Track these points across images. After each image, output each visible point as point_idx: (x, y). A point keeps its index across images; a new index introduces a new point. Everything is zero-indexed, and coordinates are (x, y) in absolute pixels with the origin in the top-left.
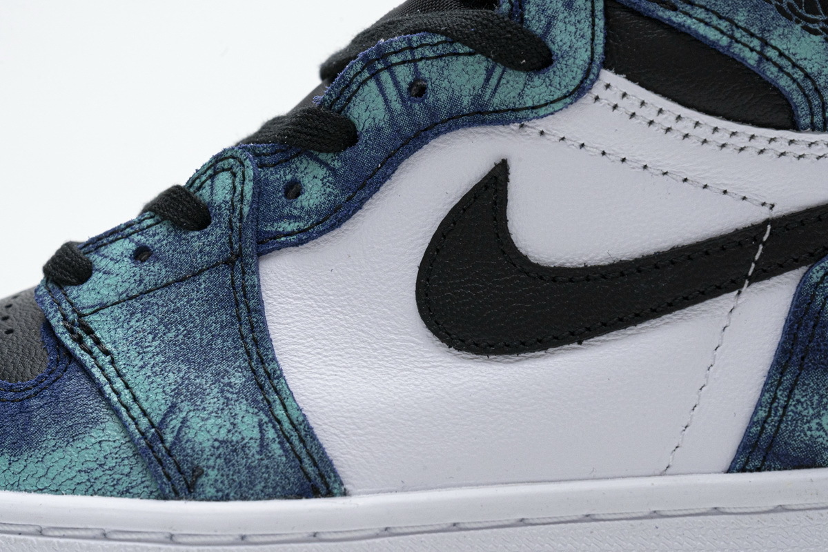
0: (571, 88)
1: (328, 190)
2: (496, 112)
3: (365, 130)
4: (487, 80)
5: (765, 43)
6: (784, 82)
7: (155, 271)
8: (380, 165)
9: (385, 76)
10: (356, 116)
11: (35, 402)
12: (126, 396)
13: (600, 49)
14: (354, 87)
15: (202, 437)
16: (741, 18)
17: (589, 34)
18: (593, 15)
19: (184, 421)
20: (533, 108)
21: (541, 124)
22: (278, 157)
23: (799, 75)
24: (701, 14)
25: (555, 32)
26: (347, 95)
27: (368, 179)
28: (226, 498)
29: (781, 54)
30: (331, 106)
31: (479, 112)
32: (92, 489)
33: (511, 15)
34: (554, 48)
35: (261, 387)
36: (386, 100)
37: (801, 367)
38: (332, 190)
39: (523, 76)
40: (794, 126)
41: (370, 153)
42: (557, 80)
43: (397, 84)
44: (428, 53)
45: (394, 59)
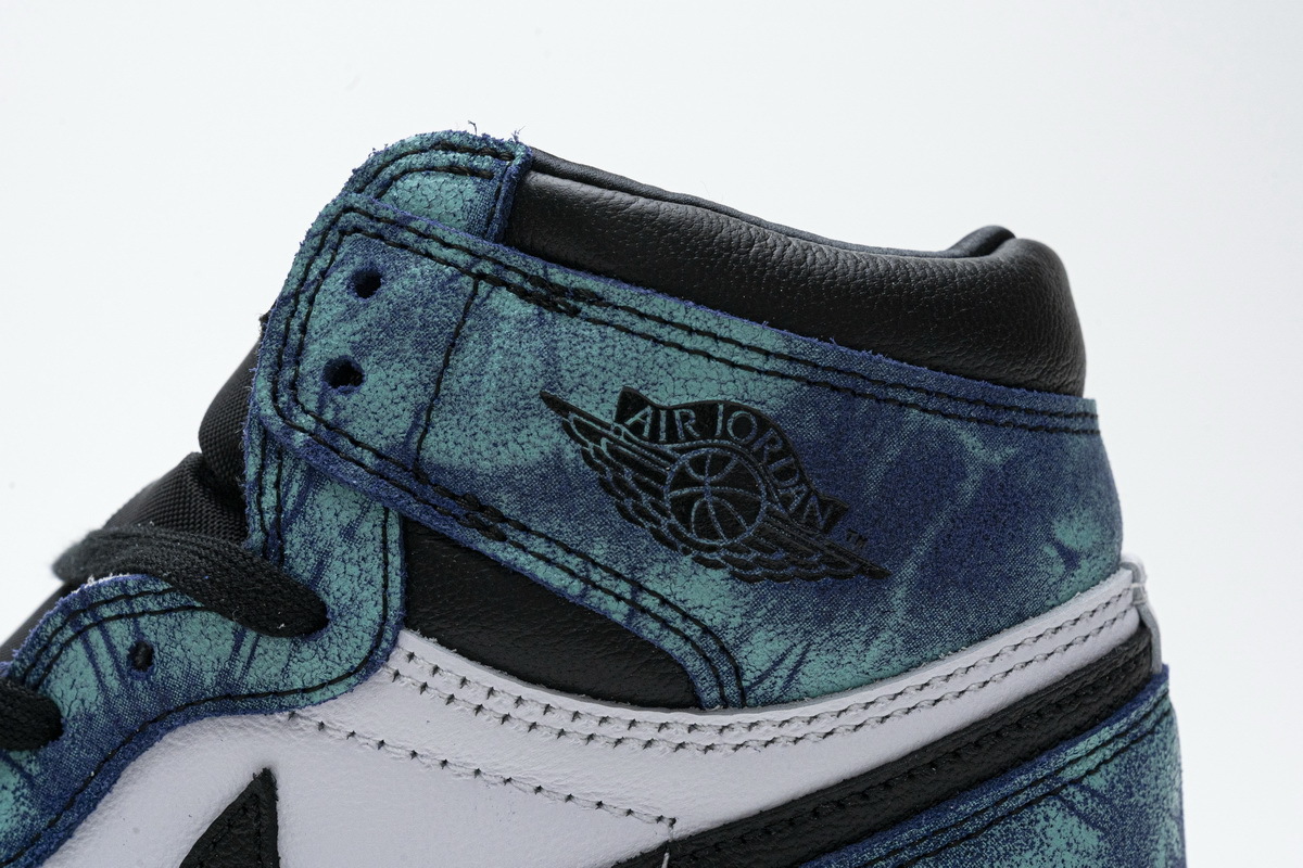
0: (356, 663)
1: (23, 809)
2: (251, 695)
3: (70, 717)
4: (236, 648)
5: (638, 587)
6: (670, 643)
8: (93, 773)
9: (95, 635)
10: (59, 695)
13: (395, 601)
14: (54, 650)
16: (598, 551)
17: (379, 580)
18: (385, 548)
20: (305, 690)
21: (320, 713)
23: (693, 631)
24: (540, 546)
25: (329, 575)
26: (46, 662)
27: (77, 794)
29: (664, 602)
30: (25, 675)
31: (228, 696)
33: (265, 551)
34: (329, 601)
36: (98, 673)
38: (27, 810)
39: (285, 645)
40: (695, 703)
41: (78, 753)
42: (335, 650)
43: (111, 649)
44: (152, 605)
45: (106, 612)
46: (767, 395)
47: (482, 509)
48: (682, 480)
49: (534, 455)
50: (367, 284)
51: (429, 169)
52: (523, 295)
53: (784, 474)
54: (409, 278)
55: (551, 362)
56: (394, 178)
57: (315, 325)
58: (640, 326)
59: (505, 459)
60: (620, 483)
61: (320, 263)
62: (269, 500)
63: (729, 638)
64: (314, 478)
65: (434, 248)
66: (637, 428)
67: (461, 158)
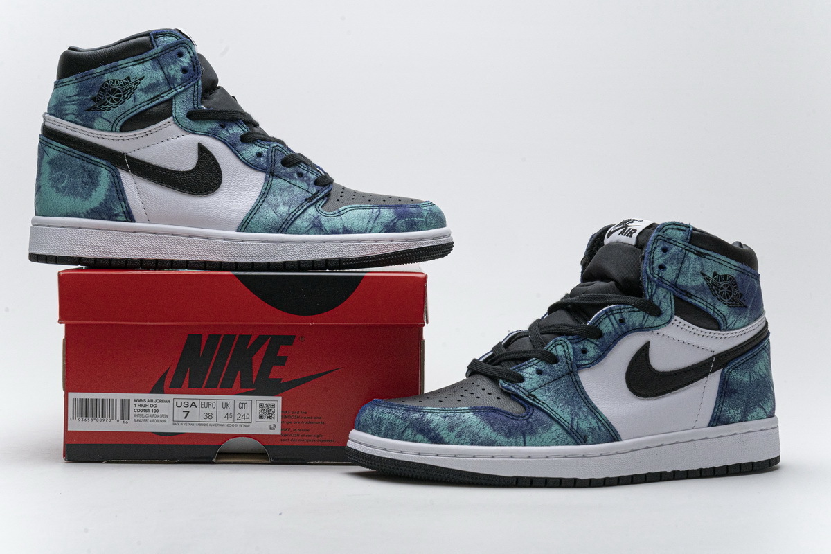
0: (667, 322)
2: (646, 328)
3: (606, 333)
4: (644, 319)
5: (714, 308)
6: (719, 318)
7: (546, 377)
8: (611, 343)
9: (612, 317)
10: (603, 329)
11: (530, 420)
12: (558, 417)
13: (674, 310)
14: (601, 320)
15: (584, 427)
16: (709, 301)
17: (670, 306)
19: (577, 422)
20: (656, 327)
21: (657, 331)
22: (577, 340)
23: (722, 316)
24: (699, 300)
25: (662, 305)
26: (599, 322)
27: (608, 348)
28: (594, 444)
29: (718, 311)
30: (593, 325)
31: (641, 328)
32: (557, 444)
33: (649, 300)
34: (662, 310)
35: (592, 411)
36: (612, 324)
37: (725, 397)
38: (597, 351)
39: (654, 318)
40: (719, 329)
41: (607, 340)
42: (663, 319)
43: (615, 319)
44: (626, 310)
45: (615, 312)
46: (734, 274)
47: (688, 293)
48: (722, 289)
49: (699, 283)
50: (665, 250)
51: (672, 229)
52: (694, 253)
53: (735, 288)
54: (674, 250)
55: (702, 265)
56: (666, 230)
57: (655, 257)
58: (717, 260)
59: (694, 284)
60: (712, 289)
61: (654, 245)
62: (650, 291)
63: (727, 317)
64: (658, 286)
65: (677, 244)
66: (716, 279)
67: (679, 227)
